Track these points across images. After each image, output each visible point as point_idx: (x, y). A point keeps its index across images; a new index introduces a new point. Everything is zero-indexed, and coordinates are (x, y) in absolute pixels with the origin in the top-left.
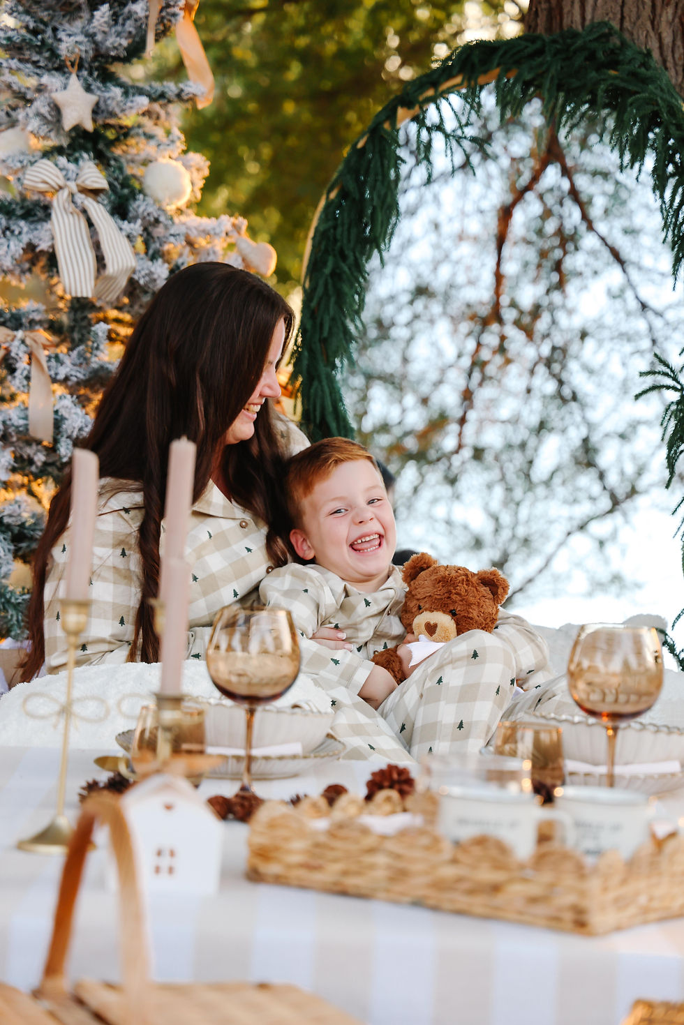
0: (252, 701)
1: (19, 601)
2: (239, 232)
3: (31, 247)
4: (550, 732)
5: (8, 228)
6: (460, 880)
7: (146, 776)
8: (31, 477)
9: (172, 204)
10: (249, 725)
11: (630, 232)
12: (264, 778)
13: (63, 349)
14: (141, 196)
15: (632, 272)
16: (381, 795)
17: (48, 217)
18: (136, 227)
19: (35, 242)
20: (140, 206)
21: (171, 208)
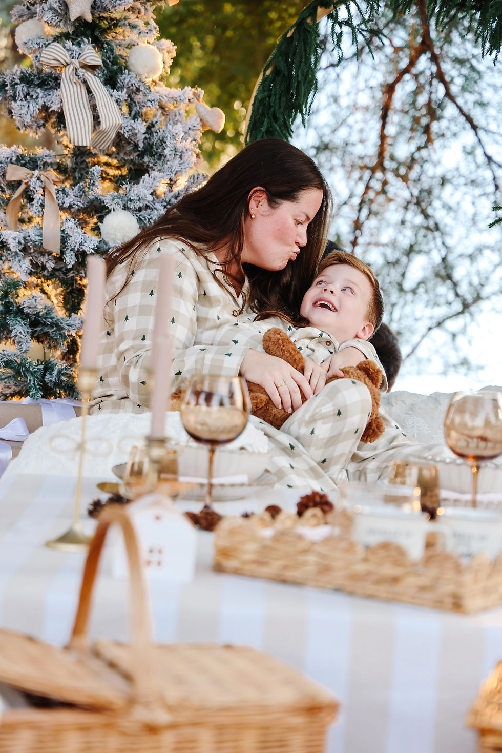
0: (213, 443)
1: (36, 369)
2: (198, 100)
3: (45, 108)
4: (430, 470)
5: (28, 94)
6: (369, 573)
7: (139, 496)
8: (43, 280)
9: (149, 77)
10: (211, 461)
11: (482, 104)
12: (220, 499)
13: (67, 184)
14: (127, 71)
15: (481, 133)
16: (310, 513)
17: (58, 86)
18: (123, 95)
19: (48, 104)
20: (125, 78)
21: (148, 81)
